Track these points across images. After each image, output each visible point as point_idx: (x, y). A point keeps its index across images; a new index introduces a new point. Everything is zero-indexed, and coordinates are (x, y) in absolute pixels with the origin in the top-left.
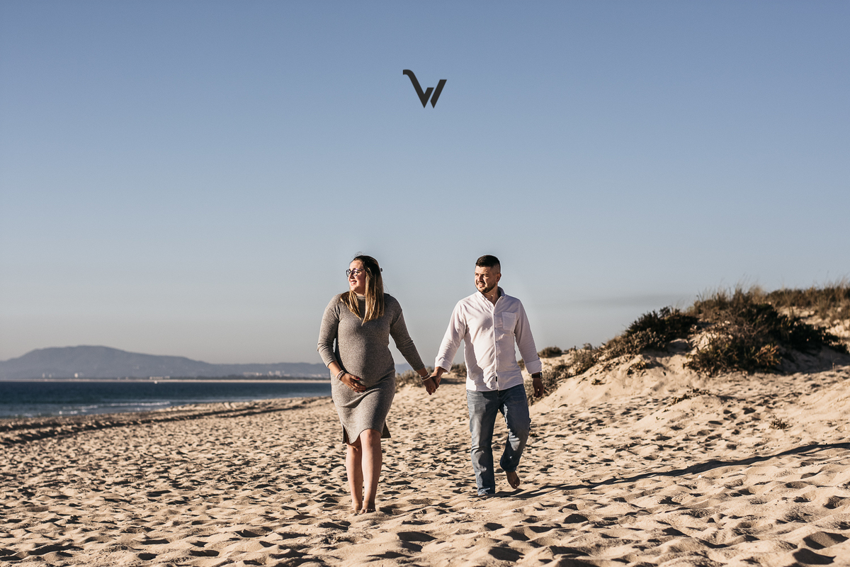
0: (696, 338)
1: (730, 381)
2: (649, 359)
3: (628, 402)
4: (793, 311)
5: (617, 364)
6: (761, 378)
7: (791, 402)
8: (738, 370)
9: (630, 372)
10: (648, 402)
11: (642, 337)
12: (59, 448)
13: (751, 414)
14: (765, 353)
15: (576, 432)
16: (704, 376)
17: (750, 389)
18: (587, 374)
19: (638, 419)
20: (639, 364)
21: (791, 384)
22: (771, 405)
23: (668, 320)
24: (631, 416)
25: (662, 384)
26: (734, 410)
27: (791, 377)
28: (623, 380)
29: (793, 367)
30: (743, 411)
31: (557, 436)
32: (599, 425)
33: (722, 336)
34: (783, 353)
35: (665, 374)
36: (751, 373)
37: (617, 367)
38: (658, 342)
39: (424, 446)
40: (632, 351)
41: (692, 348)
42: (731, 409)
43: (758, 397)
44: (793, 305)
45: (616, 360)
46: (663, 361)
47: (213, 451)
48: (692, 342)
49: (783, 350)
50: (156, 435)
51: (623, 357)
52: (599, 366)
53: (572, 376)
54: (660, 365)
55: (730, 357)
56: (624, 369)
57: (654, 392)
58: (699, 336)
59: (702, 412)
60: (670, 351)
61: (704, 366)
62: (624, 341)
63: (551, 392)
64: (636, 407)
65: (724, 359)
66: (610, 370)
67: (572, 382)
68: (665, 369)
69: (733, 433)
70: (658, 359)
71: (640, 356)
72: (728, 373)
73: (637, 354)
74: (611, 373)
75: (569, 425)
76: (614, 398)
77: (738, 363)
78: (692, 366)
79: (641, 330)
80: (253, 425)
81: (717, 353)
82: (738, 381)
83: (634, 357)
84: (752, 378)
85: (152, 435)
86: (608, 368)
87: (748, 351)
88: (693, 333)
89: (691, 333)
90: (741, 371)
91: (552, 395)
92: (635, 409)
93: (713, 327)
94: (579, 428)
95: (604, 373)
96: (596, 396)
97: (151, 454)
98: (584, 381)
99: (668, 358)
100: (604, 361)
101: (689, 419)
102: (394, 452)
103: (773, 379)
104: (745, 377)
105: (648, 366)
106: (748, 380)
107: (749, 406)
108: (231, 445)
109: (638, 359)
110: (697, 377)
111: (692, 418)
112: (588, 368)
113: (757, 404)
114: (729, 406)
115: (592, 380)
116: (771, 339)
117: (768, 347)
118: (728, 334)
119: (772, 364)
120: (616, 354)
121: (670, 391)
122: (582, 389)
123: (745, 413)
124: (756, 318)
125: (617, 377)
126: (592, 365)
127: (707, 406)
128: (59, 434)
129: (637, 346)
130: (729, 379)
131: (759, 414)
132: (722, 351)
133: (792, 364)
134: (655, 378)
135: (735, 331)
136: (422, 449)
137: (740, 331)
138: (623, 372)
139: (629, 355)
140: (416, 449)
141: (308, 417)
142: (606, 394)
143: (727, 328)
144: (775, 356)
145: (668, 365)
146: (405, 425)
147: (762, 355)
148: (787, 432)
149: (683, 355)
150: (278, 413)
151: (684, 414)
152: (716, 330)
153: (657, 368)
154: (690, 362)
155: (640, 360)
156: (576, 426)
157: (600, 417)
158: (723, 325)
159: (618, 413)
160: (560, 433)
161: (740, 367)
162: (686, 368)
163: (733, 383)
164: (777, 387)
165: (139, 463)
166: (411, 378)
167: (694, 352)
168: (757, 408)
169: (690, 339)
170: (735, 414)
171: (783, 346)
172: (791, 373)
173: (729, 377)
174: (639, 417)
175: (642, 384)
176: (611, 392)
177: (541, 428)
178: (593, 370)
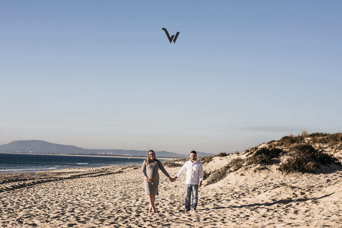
0: (282, 158)
1: (295, 176)
2: (263, 166)
3: (254, 184)
4: (320, 146)
5: (250, 168)
6: (307, 175)
7: (319, 190)
8: (298, 172)
9: (255, 171)
10: (262, 185)
11: (260, 157)
12: (28, 193)
13: (304, 195)
14: (309, 165)
15: (234, 199)
16: (284, 174)
17: (302, 181)
18: (238, 171)
19: (259, 194)
20: (259, 168)
21: (319, 179)
22: (311, 191)
23: (271, 150)
24: (256, 192)
25: (268, 176)
26: (297, 193)
27: (319, 175)
28: (252, 174)
29: (320, 171)
30: (301, 194)
31: (227, 200)
32: (243, 196)
33: (292, 158)
34: (316, 165)
35: (269, 172)
36: (303, 173)
37: (250, 169)
38: (267, 159)
39: (174, 202)
40: (256, 163)
41: (280, 162)
42: (295, 193)
43: (306, 187)
44: (320, 142)
45: (250, 166)
46: (268, 167)
47: (90, 200)
48: (280, 159)
49: (316, 164)
50: (66, 187)
51: (253, 165)
52: (243, 168)
53: (232, 172)
54: (267, 169)
55: (295, 166)
56: (253, 170)
57: (265, 180)
58: (283, 157)
59: (284, 193)
60: (271, 163)
61: (285, 170)
62: (253, 158)
63: (224, 178)
64: (257, 187)
65: (293, 167)
66: (247, 170)
67: (232, 174)
68: (269, 170)
69: (296, 204)
70: (266, 166)
71: (259, 164)
72: (294, 173)
73: (258, 164)
74: (248, 171)
75: (231, 195)
76: (248, 182)
77: (298, 169)
78: (280, 169)
79: (260, 154)
80: (104, 183)
81: (290, 165)
82: (298, 176)
83: (257, 165)
84: (303, 175)
85: (64, 187)
86: (246, 169)
87: (302, 164)
88: (281, 156)
89: (280, 156)
90: (299, 172)
91: (224, 179)
92: (257, 188)
93: (289, 154)
94: (235, 197)
95: (245, 171)
96: (241, 180)
97: (66, 200)
98: (237, 174)
99: (270, 166)
100: (245, 166)
101: (279, 196)
102: (162, 205)
103: (312, 176)
104: (301, 175)
105: (262, 169)
106: (302, 176)
107: (303, 191)
108: (97, 196)
109: (258, 166)
110: (282, 174)
111: (280, 195)
112: (239, 169)
113: (306, 190)
114: (295, 191)
115: (240, 173)
116: (311, 160)
117: (310, 163)
118: (295, 157)
119: (312, 170)
120: (250, 164)
121: (271, 179)
122: (236, 177)
123: (301, 195)
124: (306, 151)
125: (250, 173)
126: (240, 168)
127: (286, 191)
128: (27, 185)
129: (258, 161)
130: (294, 175)
131: (306, 195)
132: (292, 164)
133: (319, 170)
134: (265, 174)
135: (297, 156)
136: (173, 204)
137: (299, 156)
138: (252, 171)
139: (255, 164)
140: (171, 203)
141: (125, 180)
142: (246, 180)
143: (294, 155)
144: (313, 166)
145: (270, 169)
146: (165, 188)
147: (308, 166)
148: (318, 206)
149: (276, 165)
150: (112, 175)
151: (277, 193)
152: (290, 155)
153: (266, 169)
154: (279, 168)
155: (259, 166)
156: (234, 196)
157: (244, 192)
158: (293, 153)
159: (251, 190)
160: (228, 198)
161: (299, 170)
162: (277, 170)
163: (296, 177)
164: (313, 180)
165: (61, 205)
166: (167, 164)
167: (281, 164)
168: (306, 192)
169: (279, 158)
170: (297, 195)
171: (316, 162)
172: (319, 174)
173: (294, 174)
174: (259, 193)
175: (260, 176)
176: (247, 179)
177: (220, 195)
178: (241, 169)
